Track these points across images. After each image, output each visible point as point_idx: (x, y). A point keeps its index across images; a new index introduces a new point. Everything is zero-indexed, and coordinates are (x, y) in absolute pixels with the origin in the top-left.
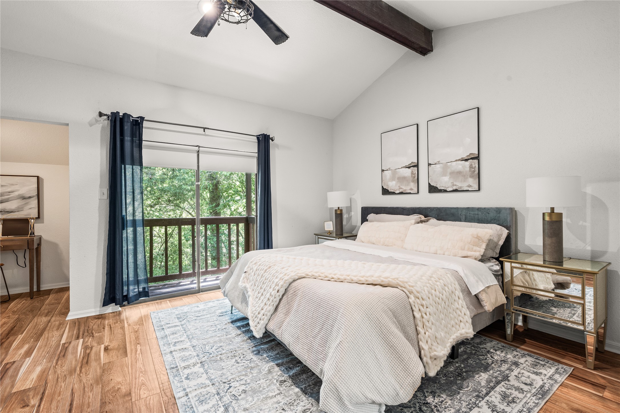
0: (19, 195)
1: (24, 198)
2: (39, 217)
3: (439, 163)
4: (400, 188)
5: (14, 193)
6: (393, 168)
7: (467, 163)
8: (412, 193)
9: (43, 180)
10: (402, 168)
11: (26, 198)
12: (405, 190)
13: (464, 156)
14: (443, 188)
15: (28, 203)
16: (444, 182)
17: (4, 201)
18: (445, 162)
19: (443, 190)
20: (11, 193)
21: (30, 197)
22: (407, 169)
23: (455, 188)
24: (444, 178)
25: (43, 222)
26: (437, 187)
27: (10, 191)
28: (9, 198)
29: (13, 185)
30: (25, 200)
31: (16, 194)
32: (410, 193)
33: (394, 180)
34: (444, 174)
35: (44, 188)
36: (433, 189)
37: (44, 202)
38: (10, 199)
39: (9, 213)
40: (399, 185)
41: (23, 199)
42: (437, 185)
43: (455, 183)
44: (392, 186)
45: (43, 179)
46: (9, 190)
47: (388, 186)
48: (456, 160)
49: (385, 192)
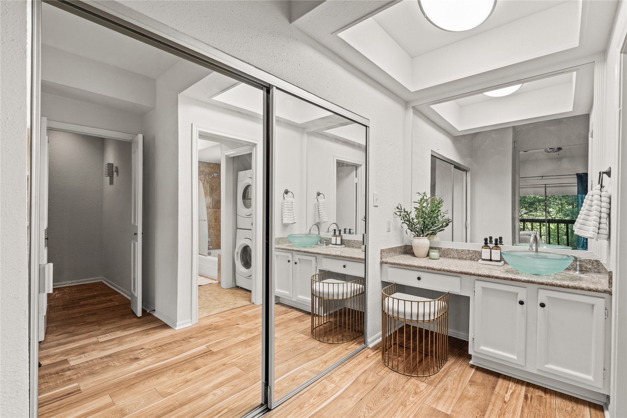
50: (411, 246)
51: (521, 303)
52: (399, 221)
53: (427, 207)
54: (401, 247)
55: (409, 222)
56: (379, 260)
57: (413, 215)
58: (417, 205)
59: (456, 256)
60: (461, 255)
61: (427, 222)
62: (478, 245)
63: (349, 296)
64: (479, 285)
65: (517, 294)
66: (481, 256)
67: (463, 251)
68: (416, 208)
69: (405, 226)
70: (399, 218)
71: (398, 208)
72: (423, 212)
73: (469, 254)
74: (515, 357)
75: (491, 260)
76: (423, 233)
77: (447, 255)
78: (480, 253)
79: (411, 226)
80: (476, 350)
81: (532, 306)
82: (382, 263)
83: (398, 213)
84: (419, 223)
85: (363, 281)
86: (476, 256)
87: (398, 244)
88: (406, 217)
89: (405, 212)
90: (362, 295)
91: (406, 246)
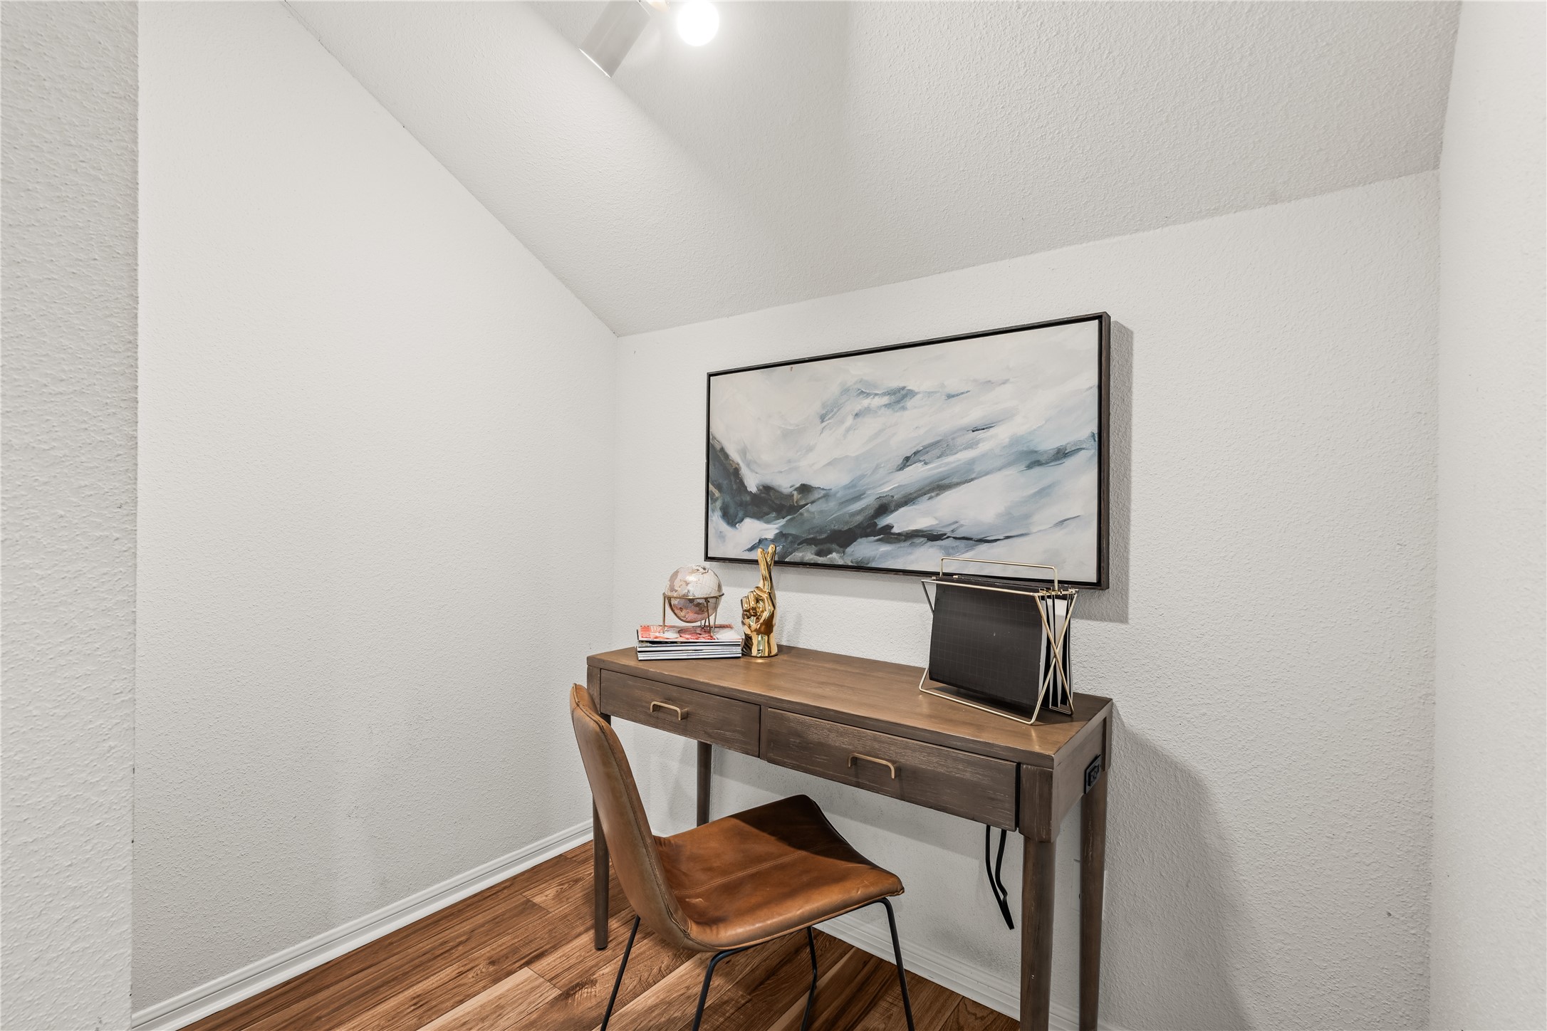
0: (1015, 441)
1: (1035, 461)
2: (1100, 584)
5: (992, 431)
9: (1127, 334)
11: (1043, 459)
15: (1049, 486)
17: (955, 480)
20: (980, 434)
21: (1061, 454)
25: (1123, 618)
27: (979, 424)
28: (972, 462)
29: (988, 384)
30: (1037, 471)
31: (1001, 435)
35: (1135, 390)
37: (1129, 481)
38: (978, 468)
39: (971, 548)
41: (1029, 467)
45: (1132, 333)
46: (975, 415)
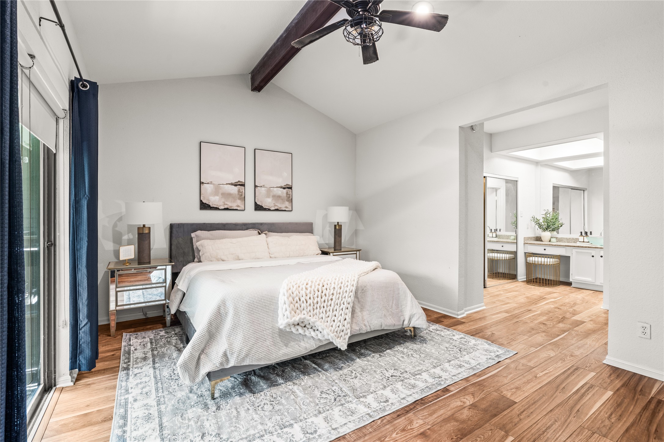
3: (263, 186)
4: (225, 204)
6: (216, 183)
7: (285, 191)
8: (238, 209)
10: (227, 184)
12: (231, 206)
13: (283, 185)
14: (267, 207)
16: (267, 202)
18: (268, 186)
19: (268, 209)
22: (233, 186)
23: (276, 208)
24: (268, 199)
26: (262, 206)
32: (237, 210)
33: (217, 195)
34: (268, 196)
36: (258, 208)
40: (223, 200)
42: (262, 204)
43: (276, 204)
44: (213, 201)
47: (208, 200)
48: (277, 187)
49: (204, 206)
50: (541, 237)
51: (593, 256)
52: (533, 224)
53: (550, 217)
54: (534, 237)
55: (539, 224)
56: (523, 242)
57: (541, 221)
58: (544, 216)
59: (566, 241)
60: (568, 240)
61: (549, 224)
62: (576, 235)
63: (507, 259)
64: (575, 250)
65: (591, 253)
66: (579, 240)
67: (570, 238)
68: (543, 218)
69: (537, 227)
70: (534, 222)
71: (533, 217)
72: (547, 219)
73: (573, 240)
74: (591, 279)
75: (584, 242)
76: (547, 230)
77: (561, 241)
78: (578, 239)
79: (540, 226)
80: (573, 279)
81: (597, 257)
82: (525, 244)
83: (533, 220)
84: (545, 225)
85: (515, 253)
86: (576, 240)
87: (532, 235)
88: (537, 222)
89: (537, 219)
90: (515, 259)
91: (537, 237)
